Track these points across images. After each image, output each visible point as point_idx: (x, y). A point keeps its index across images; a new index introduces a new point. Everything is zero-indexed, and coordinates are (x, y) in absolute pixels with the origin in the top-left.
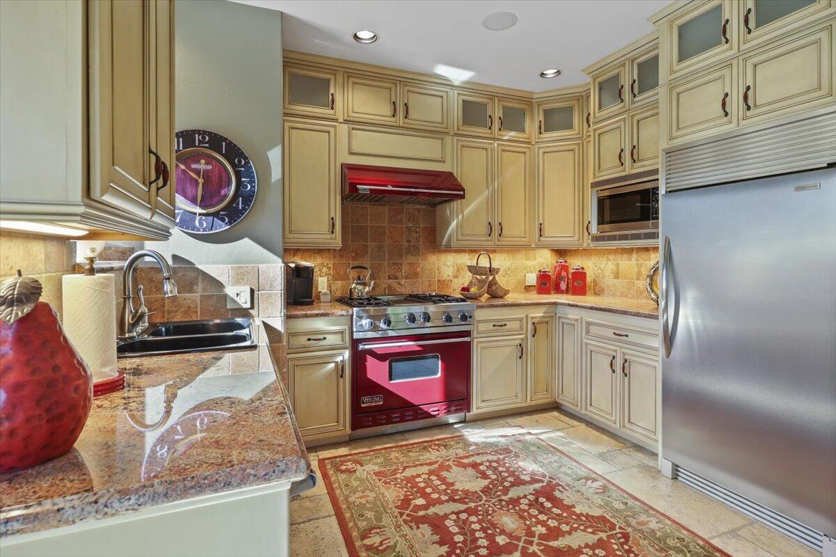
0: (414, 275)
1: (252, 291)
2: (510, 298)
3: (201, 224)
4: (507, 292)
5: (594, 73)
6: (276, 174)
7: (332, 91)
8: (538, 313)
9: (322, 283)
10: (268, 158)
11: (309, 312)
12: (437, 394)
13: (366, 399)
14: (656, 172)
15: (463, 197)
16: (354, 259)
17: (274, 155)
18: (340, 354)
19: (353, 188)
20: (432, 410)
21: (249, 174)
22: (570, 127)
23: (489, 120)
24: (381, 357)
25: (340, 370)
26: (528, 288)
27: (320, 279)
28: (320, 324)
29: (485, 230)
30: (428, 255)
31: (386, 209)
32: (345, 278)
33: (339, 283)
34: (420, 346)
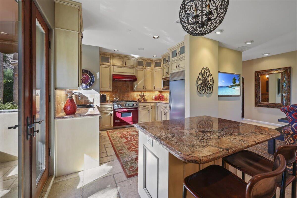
0: (128, 97)
1: (94, 99)
2: (148, 101)
3: (84, 87)
4: (147, 100)
5: (163, 56)
6: (98, 77)
7: (110, 59)
8: (153, 104)
9: (108, 98)
10: (97, 74)
11: (105, 103)
12: (131, 120)
13: (116, 120)
14: (169, 77)
15: (137, 81)
16: (115, 93)
17: (98, 74)
18: (111, 112)
19: (114, 79)
20: (130, 123)
21: (93, 77)
22: (160, 66)
23: (143, 65)
24: (119, 112)
25: (111, 115)
26: (153, 99)
27: (108, 97)
28: (107, 106)
29: (142, 87)
30: (131, 93)
31: (122, 83)
32: (113, 97)
33: (112, 98)
34: (128, 110)
